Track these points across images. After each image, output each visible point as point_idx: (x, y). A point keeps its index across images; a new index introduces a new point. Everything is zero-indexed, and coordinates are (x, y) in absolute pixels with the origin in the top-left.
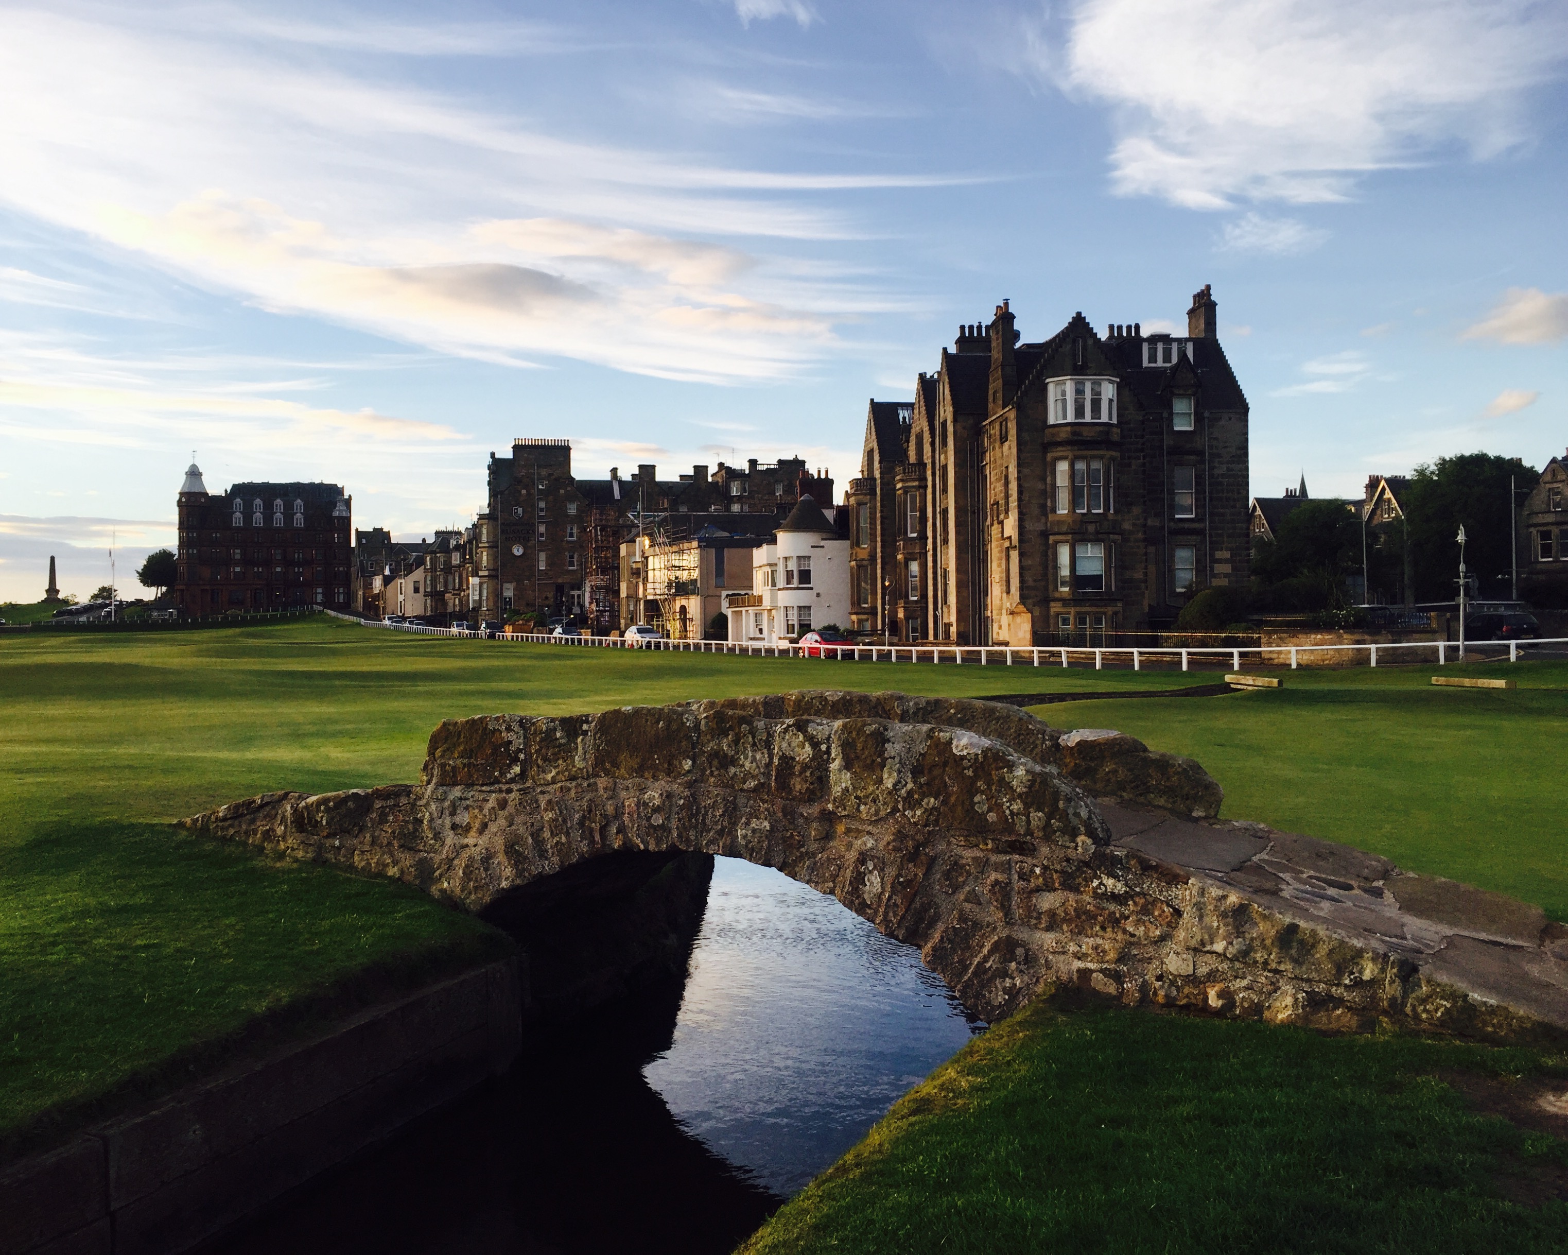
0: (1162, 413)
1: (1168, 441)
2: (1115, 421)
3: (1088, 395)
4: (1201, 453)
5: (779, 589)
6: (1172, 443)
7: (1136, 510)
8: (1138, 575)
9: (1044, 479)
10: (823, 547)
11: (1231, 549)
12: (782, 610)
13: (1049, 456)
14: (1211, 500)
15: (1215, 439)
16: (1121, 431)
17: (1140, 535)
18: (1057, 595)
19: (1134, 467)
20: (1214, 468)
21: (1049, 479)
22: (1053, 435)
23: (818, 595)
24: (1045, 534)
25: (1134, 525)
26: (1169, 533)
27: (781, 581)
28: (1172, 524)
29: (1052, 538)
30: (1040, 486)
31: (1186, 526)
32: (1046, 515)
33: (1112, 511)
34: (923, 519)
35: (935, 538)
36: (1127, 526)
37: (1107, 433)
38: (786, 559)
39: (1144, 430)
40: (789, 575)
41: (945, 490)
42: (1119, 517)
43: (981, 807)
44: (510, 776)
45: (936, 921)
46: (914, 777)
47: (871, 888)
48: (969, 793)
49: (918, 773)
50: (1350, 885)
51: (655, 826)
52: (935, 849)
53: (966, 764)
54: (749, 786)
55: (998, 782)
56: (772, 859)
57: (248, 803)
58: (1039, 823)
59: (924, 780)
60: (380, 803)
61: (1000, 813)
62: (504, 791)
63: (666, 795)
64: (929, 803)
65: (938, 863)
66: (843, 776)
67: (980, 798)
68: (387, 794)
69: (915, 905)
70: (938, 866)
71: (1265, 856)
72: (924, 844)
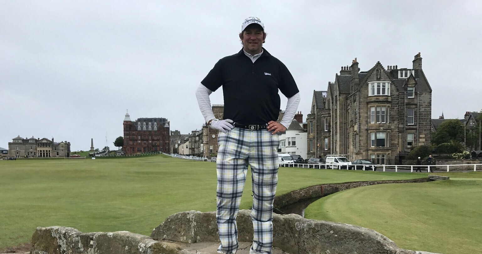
0: (404, 92)
1: (406, 101)
2: (389, 95)
3: (381, 87)
4: (416, 105)
5: (286, 147)
6: (407, 101)
7: (396, 122)
8: (396, 142)
9: (367, 113)
10: (299, 134)
11: (425, 134)
12: (287, 153)
13: (369, 106)
14: (419, 119)
15: (421, 100)
16: (392, 98)
17: (397, 130)
18: (371, 149)
19: (395, 109)
20: (420, 109)
21: (369, 113)
22: (370, 99)
23: (298, 149)
24: (367, 130)
25: (395, 127)
26: (406, 129)
27: (287, 145)
28: (407, 127)
29: (369, 131)
30: (366, 115)
31: (411, 127)
32: (367, 124)
33: (388, 123)
34: (329, 126)
35: (333, 131)
36: (393, 127)
37: (387, 99)
38: (288, 138)
39: (398, 98)
40: (289, 143)
41: (336, 117)
42: (390, 125)
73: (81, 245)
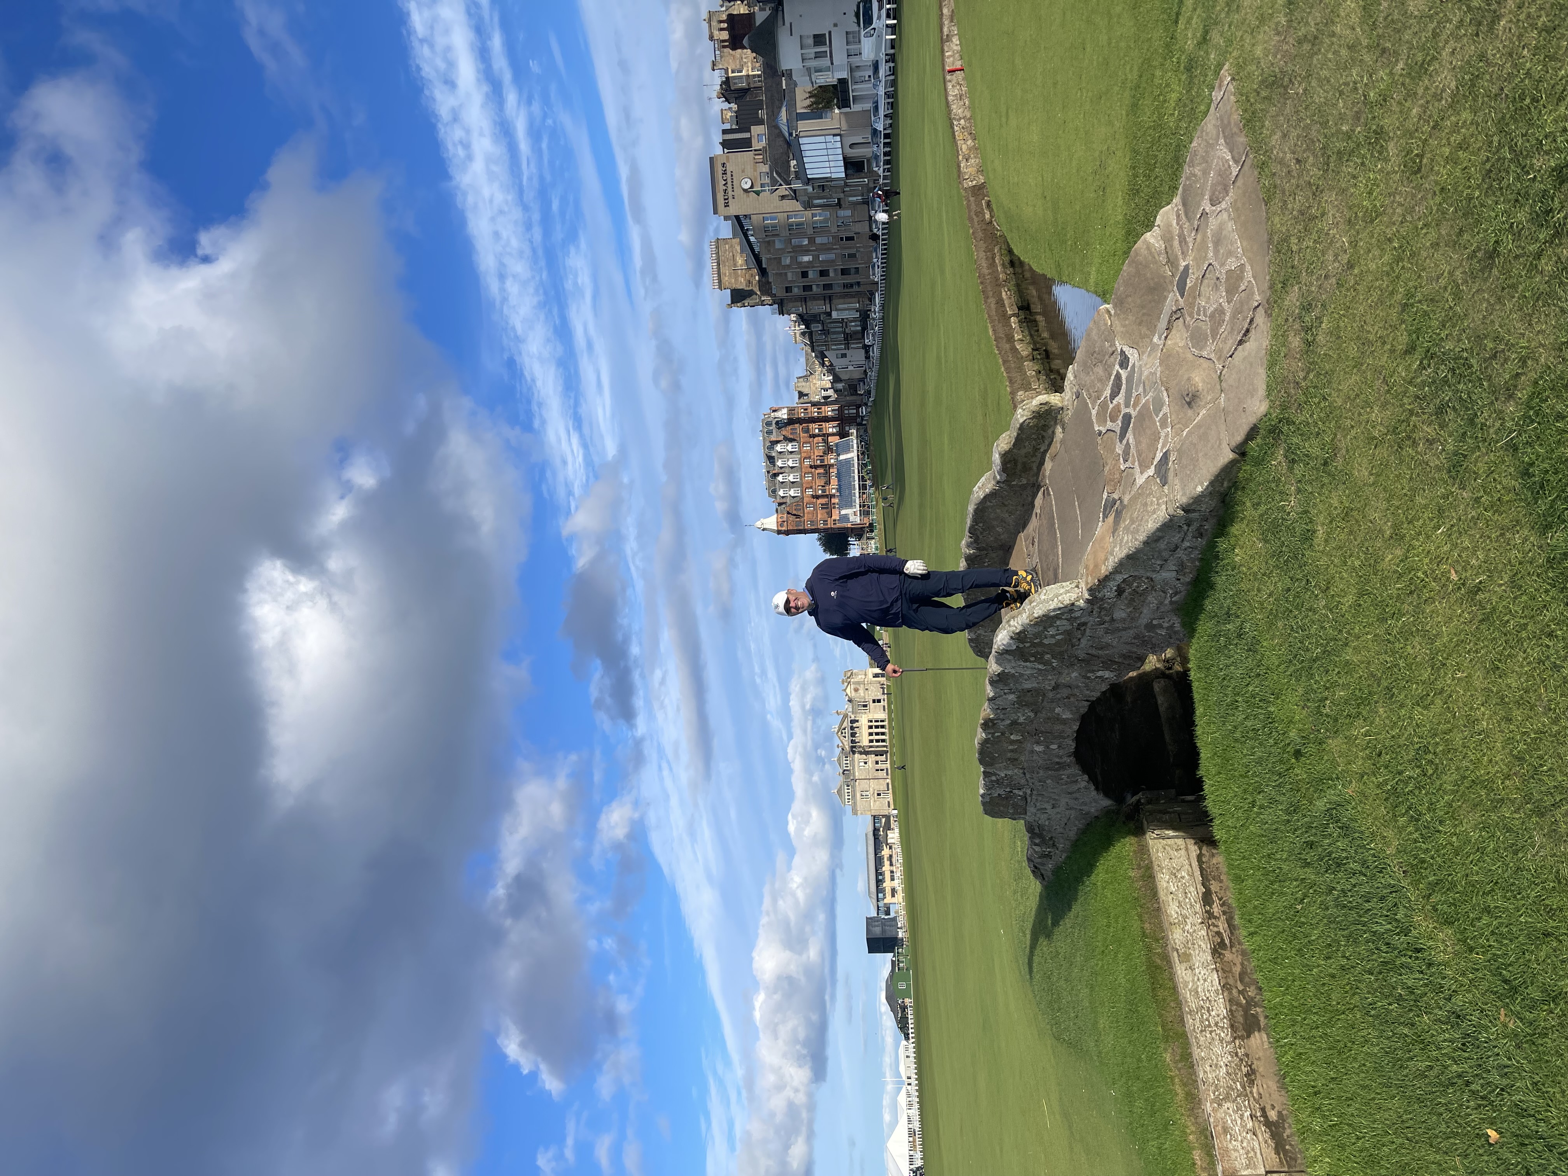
5: (832, 64)
10: (791, 24)
12: (852, 59)
23: (835, 25)
27: (826, 62)
38: (803, 60)
40: (818, 55)
43: (1053, 641)
44: (1021, 793)
45: (1130, 652)
46: (1030, 662)
47: (1107, 674)
48: (1041, 644)
49: (1026, 661)
50: (1118, 373)
51: (1059, 747)
52: (1081, 655)
53: (1021, 646)
54: (1032, 715)
55: (1036, 635)
56: (1084, 707)
57: (1033, 872)
58: (1065, 622)
59: (1032, 659)
60: (1037, 831)
61: (1057, 635)
62: (1031, 795)
63: (1038, 743)
64: (1047, 657)
65: (1090, 652)
66: (1028, 685)
67: (1046, 641)
68: (1030, 829)
69: (1120, 660)
70: (1094, 652)
71: (1094, 412)
72: (1077, 658)
73: (994, 778)
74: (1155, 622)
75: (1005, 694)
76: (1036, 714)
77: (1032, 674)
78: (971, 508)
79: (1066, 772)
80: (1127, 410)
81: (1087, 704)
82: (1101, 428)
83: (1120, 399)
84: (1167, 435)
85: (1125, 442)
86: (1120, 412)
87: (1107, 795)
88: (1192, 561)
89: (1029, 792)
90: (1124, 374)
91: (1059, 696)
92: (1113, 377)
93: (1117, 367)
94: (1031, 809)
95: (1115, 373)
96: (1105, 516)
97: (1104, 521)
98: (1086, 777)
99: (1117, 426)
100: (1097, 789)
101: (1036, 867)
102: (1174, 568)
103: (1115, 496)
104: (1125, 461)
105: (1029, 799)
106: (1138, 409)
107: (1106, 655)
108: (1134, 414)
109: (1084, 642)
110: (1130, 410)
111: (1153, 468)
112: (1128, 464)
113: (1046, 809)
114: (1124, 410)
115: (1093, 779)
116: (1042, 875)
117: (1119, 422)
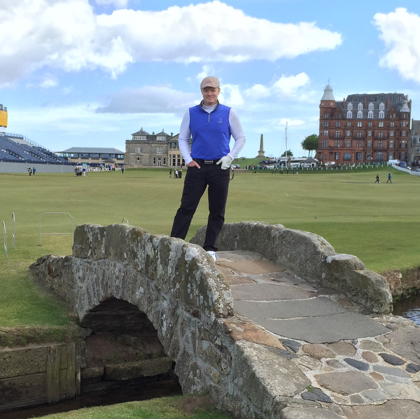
43: (189, 291)
44: (89, 255)
45: (179, 350)
46: (175, 271)
47: (164, 329)
48: (187, 282)
49: (177, 269)
50: (403, 363)
51: (117, 286)
52: (179, 311)
53: (187, 266)
54: (139, 269)
55: (194, 277)
56: (144, 308)
57: (41, 259)
58: (202, 302)
59: (177, 273)
60: (66, 264)
61: (193, 294)
62: (88, 262)
63: (120, 271)
64: (178, 286)
65: (180, 318)
66: (160, 268)
67: (189, 285)
68: (67, 259)
69: (172, 340)
70: (180, 321)
71: (372, 339)
72: (176, 308)
73: (99, 236)
74: (198, 371)
75: (155, 250)
76: (140, 272)
77: (167, 272)
78: (306, 234)
79: (101, 289)
80: (371, 367)
81: (145, 310)
82: (359, 344)
83: (381, 362)
84: (345, 401)
85: (345, 363)
86: (371, 361)
87: (86, 317)
88: (240, 409)
89: (90, 260)
90: (403, 367)
91: (151, 290)
92: (400, 357)
93: (409, 362)
94: (79, 261)
95: (404, 359)
96: (284, 342)
97: (280, 340)
98: (97, 304)
99: (358, 357)
100: (91, 311)
101: (44, 260)
102: (235, 394)
103: (300, 352)
104: (328, 362)
105: (85, 260)
106: (371, 377)
107: (177, 331)
108: (367, 374)
109: (188, 315)
110: (371, 370)
111: (318, 386)
112: (324, 365)
113: (79, 272)
114: (371, 365)
115: (96, 309)
116: (39, 265)
117: (362, 360)
